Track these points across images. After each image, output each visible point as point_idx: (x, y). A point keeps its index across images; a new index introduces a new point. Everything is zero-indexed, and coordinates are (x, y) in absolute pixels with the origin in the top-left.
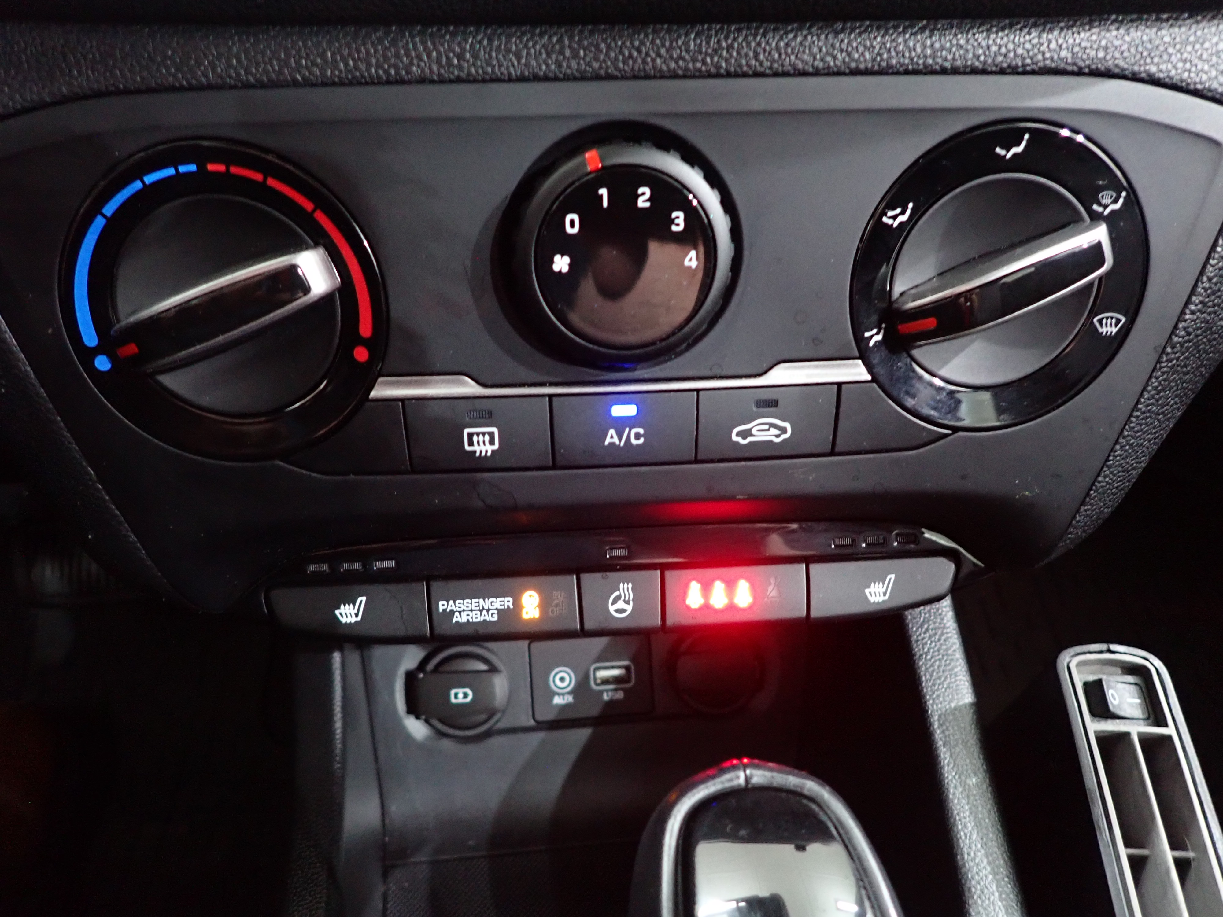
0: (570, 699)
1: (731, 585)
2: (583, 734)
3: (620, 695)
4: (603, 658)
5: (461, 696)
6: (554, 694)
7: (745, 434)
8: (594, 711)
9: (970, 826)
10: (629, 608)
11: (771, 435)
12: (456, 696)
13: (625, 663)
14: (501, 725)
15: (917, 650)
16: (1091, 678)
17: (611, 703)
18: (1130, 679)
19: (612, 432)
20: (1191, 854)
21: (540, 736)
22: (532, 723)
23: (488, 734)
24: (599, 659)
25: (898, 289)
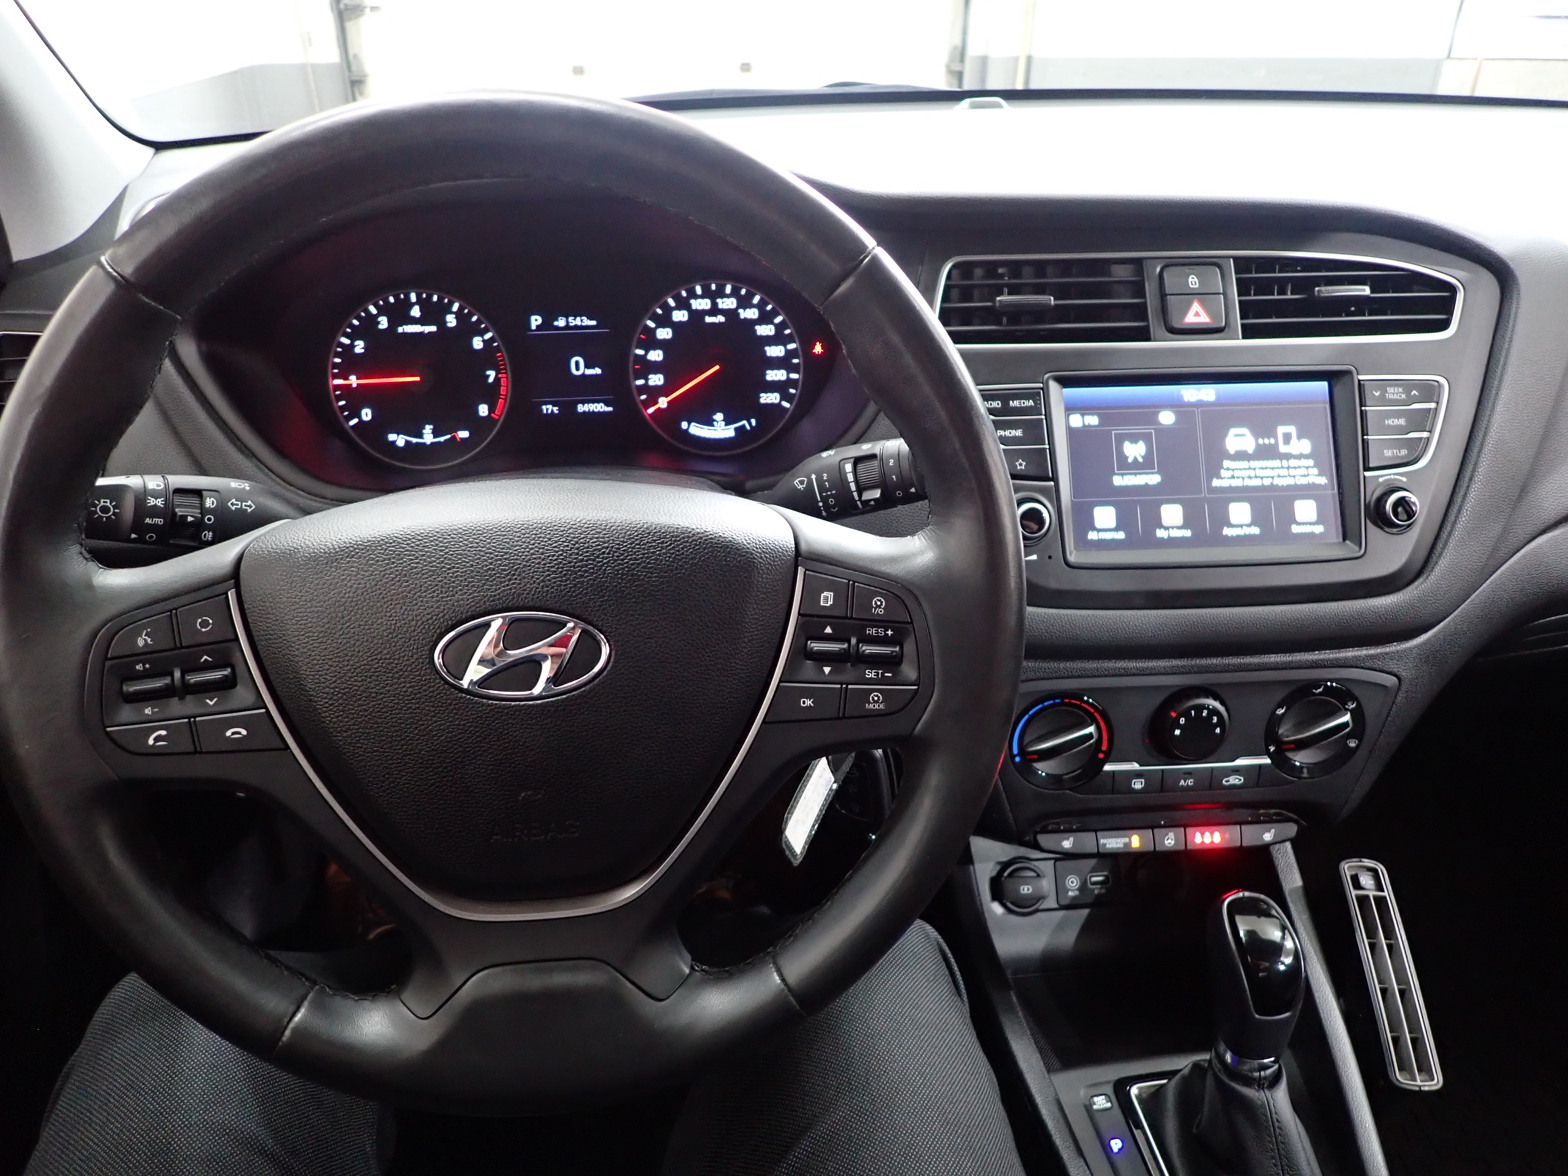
0: (1077, 893)
1: (1212, 834)
2: (1085, 912)
3: (1103, 891)
4: (1094, 870)
5: (1026, 889)
6: (1068, 890)
7: (1227, 781)
8: (1090, 900)
9: (1304, 935)
10: (1173, 842)
11: (1237, 782)
12: (1023, 890)
13: (1105, 873)
14: (1042, 907)
15: (1276, 863)
16: (1353, 873)
17: (1099, 896)
18: (1370, 873)
19: (1183, 781)
20: (1392, 942)
21: (1061, 913)
22: (1055, 906)
23: (1037, 911)
24: (1091, 872)
25: (1280, 731)
